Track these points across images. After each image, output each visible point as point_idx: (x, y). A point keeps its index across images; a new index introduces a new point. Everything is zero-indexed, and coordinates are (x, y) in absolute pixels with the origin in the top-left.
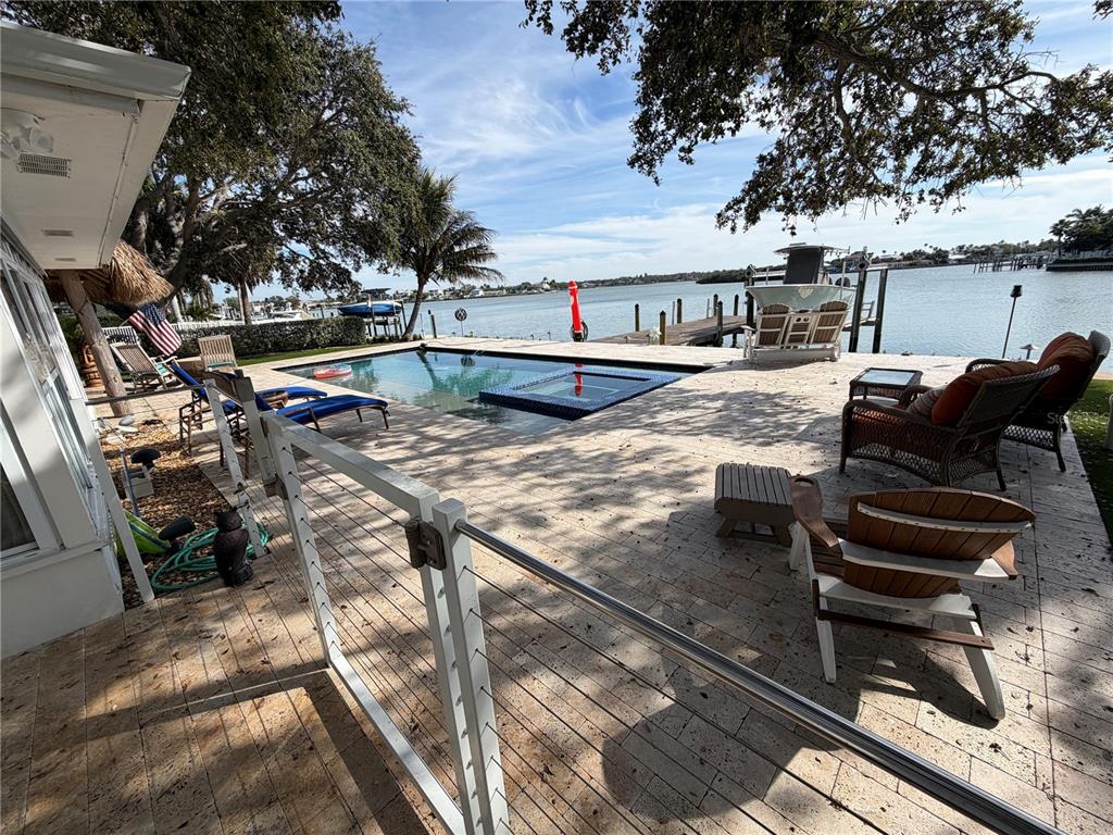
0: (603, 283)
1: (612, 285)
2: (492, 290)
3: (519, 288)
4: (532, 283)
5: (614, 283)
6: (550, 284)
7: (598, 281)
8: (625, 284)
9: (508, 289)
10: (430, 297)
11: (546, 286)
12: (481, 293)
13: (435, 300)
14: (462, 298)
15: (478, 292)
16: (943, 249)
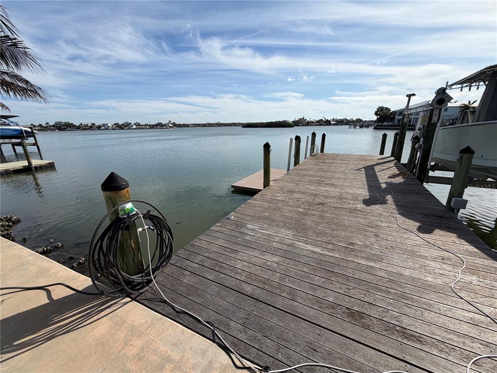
0: (199, 125)
1: (203, 126)
2: (141, 125)
3: (156, 125)
4: (163, 123)
5: (204, 125)
6: (173, 124)
7: (197, 124)
8: (210, 126)
9: (150, 126)
10: (103, 128)
11: (170, 125)
12: (134, 127)
13: (106, 129)
14: (123, 129)
15: (132, 126)
16: (329, 120)
